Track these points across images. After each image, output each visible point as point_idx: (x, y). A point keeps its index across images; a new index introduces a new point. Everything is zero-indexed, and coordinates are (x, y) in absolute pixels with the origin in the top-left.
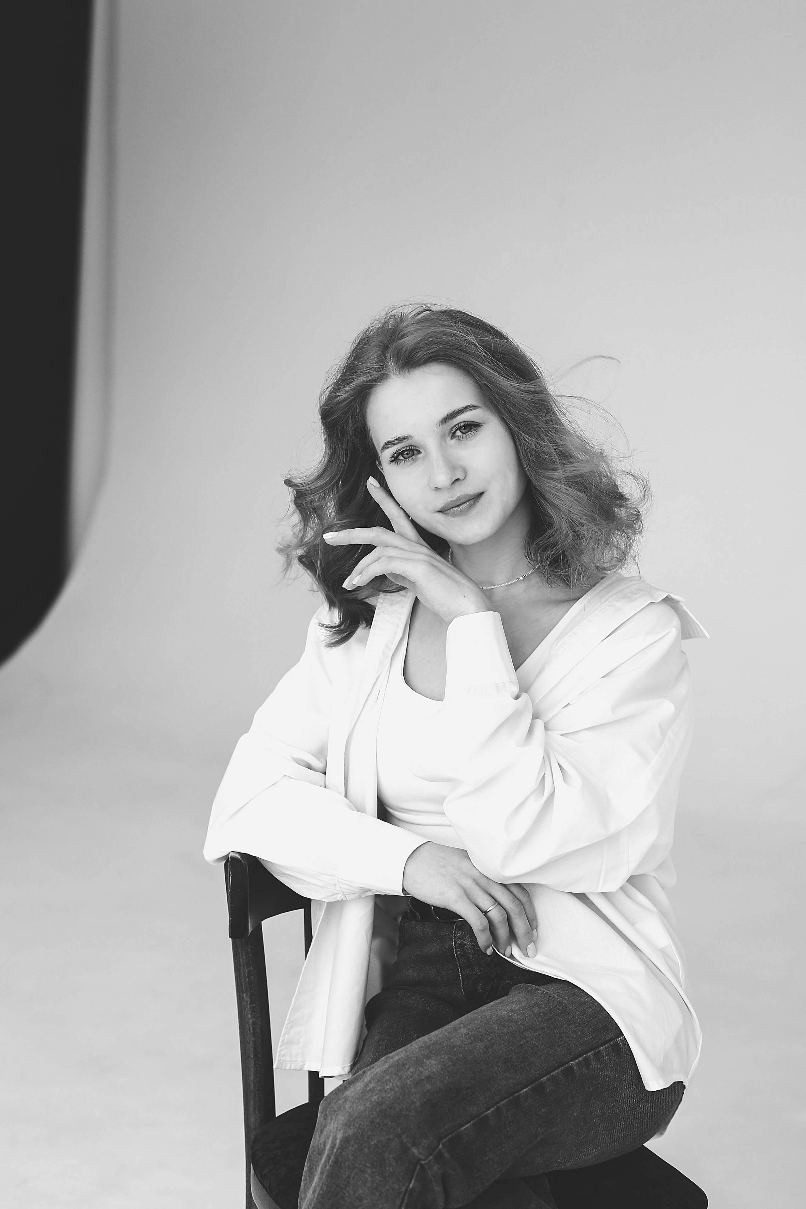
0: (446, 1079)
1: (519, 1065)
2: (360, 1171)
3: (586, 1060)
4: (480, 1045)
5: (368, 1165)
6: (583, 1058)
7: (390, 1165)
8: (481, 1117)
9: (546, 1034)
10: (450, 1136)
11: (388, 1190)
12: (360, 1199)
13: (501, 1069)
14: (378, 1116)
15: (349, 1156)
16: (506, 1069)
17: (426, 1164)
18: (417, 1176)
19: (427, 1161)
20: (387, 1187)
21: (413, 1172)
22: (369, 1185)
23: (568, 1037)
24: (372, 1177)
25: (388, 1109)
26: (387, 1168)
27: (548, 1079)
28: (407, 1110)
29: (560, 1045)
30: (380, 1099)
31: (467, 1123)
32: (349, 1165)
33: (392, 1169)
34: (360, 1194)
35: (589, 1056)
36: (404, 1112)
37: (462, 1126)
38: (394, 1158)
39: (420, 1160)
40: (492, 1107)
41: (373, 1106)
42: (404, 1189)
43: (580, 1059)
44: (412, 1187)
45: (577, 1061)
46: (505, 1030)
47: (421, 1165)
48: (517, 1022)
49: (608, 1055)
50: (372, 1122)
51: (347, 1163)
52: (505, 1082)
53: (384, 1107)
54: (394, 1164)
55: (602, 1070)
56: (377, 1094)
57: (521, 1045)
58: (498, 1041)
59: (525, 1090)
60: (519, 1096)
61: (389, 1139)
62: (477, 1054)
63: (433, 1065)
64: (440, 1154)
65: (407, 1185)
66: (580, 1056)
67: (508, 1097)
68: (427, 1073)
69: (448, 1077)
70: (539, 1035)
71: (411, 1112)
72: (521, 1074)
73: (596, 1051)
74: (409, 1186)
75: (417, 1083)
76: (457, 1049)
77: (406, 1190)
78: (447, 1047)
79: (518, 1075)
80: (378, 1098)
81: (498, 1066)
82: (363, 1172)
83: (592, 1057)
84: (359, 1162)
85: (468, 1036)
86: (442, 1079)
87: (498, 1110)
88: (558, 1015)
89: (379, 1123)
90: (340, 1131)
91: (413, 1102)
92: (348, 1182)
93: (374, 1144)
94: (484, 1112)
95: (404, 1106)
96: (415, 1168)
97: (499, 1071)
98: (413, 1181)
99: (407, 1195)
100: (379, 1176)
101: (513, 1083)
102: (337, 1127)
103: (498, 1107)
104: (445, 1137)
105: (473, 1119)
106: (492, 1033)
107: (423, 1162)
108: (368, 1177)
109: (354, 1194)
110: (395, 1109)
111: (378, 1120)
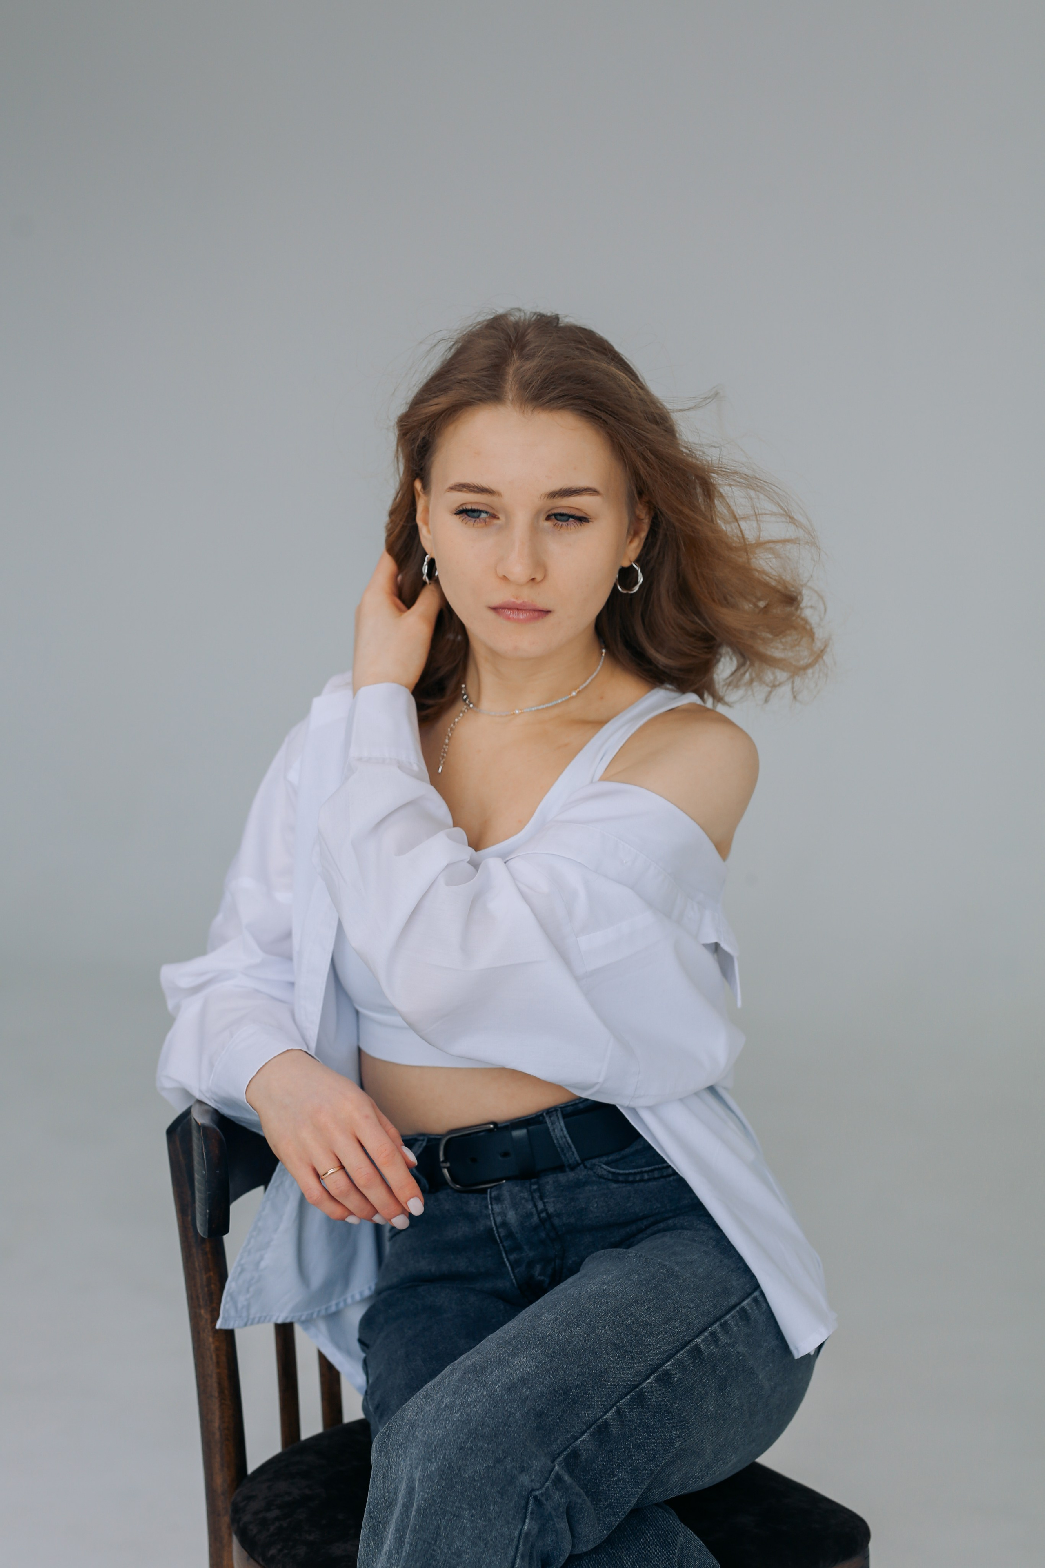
0: (546, 1379)
1: (633, 1349)
2: (454, 1515)
3: (713, 1334)
4: (578, 1331)
5: (464, 1506)
6: (709, 1333)
7: (495, 1503)
8: (599, 1423)
9: (657, 1307)
10: (565, 1453)
11: (495, 1537)
12: (459, 1554)
13: (612, 1357)
14: (468, 1439)
15: (436, 1498)
16: (619, 1357)
17: (542, 1494)
18: (532, 1513)
19: (543, 1489)
20: (494, 1534)
21: (526, 1508)
22: (469, 1533)
23: (684, 1307)
24: (472, 1522)
25: (479, 1428)
26: (492, 1507)
27: (673, 1365)
28: (505, 1424)
29: (678, 1319)
30: (465, 1416)
31: (583, 1434)
32: (436, 1511)
33: (498, 1507)
34: (457, 1548)
35: (715, 1329)
36: (501, 1428)
37: (577, 1438)
38: (498, 1492)
39: (533, 1490)
40: (611, 1408)
41: (457, 1427)
42: (516, 1534)
43: (706, 1334)
44: (528, 1528)
45: (702, 1337)
46: (604, 1308)
47: (535, 1497)
48: (616, 1296)
49: (737, 1325)
50: (461, 1448)
51: (433, 1508)
52: (621, 1374)
53: (472, 1425)
54: (500, 1500)
55: (733, 1345)
56: (458, 1410)
57: (630, 1324)
58: (599, 1322)
59: (647, 1381)
60: (642, 1389)
61: (488, 1467)
62: (578, 1343)
63: (523, 1364)
64: (559, 1479)
65: (519, 1527)
66: (704, 1330)
67: (628, 1393)
68: (518, 1375)
69: (549, 1377)
70: (649, 1308)
71: (510, 1426)
72: (639, 1361)
73: (722, 1321)
74: (522, 1529)
75: (509, 1388)
76: (549, 1340)
77: (520, 1534)
78: (535, 1339)
79: (635, 1363)
80: (462, 1415)
81: (608, 1355)
82: (458, 1516)
83: (719, 1330)
84: (451, 1504)
85: (558, 1321)
86: (541, 1380)
87: (619, 1411)
88: (665, 1281)
89: (471, 1448)
90: (416, 1468)
91: (510, 1414)
92: (438, 1534)
93: (469, 1477)
94: (601, 1417)
95: (500, 1421)
96: (527, 1503)
97: (611, 1361)
98: (527, 1521)
99: (521, 1541)
100: (481, 1519)
101: (631, 1374)
102: (411, 1465)
103: (617, 1407)
104: (559, 1455)
105: (589, 1428)
106: (587, 1313)
107: (537, 1493)
108: (467, 1523)
109: (449, 1549)
110: (489, 1426)
111: (469, 1444)
